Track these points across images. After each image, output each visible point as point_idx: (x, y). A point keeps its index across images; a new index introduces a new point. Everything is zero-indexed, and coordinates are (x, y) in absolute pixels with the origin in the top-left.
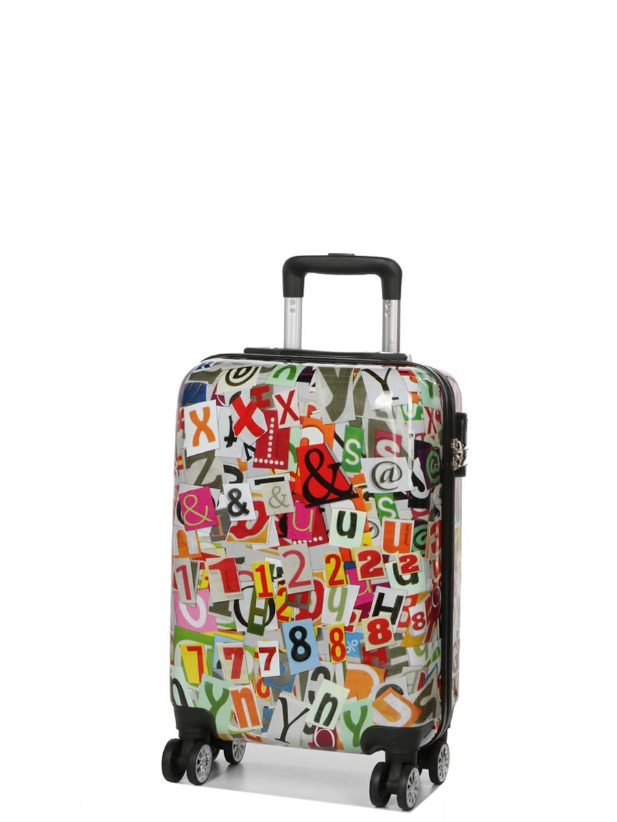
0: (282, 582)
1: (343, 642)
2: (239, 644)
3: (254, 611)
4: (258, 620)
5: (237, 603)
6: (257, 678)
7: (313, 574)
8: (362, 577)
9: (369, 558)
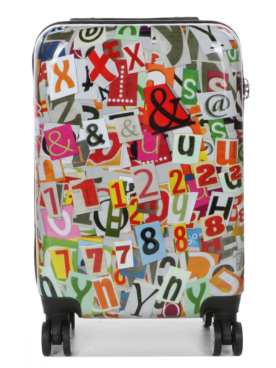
0: (134, 195)
1: (186, 237)
2: (100, 245)
3: (111, 219)
4: (114, 225)
5: (96, 214)
6: (115, 270)
7: (160, 186)
8: (200, 185)
9: (205, 170)
